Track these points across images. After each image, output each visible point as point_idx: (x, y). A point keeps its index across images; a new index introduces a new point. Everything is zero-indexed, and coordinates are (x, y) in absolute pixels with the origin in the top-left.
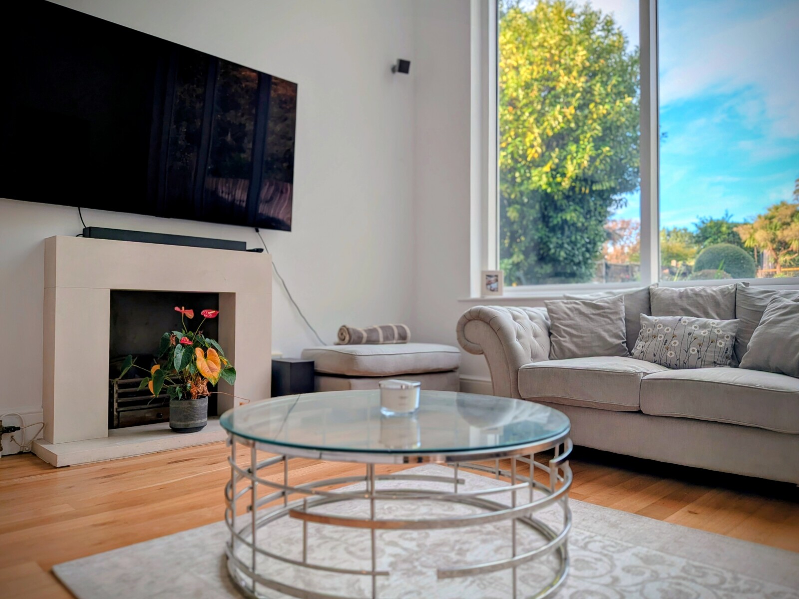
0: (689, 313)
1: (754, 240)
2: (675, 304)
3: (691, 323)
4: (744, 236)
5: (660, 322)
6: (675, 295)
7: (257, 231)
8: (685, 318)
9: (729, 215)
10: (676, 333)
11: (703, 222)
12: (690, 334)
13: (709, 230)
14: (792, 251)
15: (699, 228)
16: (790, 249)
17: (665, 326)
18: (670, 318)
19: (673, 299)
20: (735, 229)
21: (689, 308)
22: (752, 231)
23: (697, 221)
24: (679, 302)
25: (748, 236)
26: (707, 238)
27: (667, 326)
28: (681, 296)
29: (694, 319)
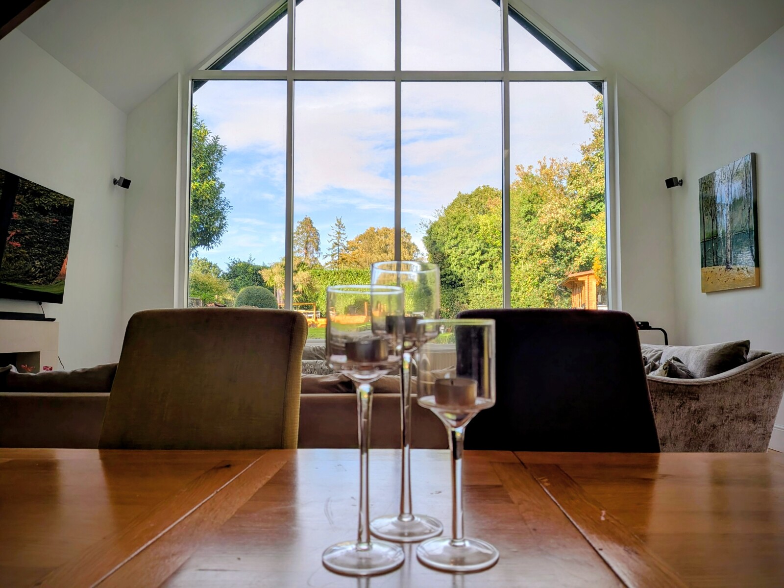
0: (319, 358)
1: (273, 281)
2: (312, 354)
3: (322, 363)
4: (266, 278)
5: (308, 363)
6: (312, 349)
7: (40, 304)
8: (318, 361)
9: (252, 259)
10: (315, 368)
11: (234, 263)
12: (321, 368)
13: (239, 269)
14: (298, 291)
15: (231, 268)
16: (297, 290)
17: (310, 365)
18: (312, 361)
19: (311, 351)
20: (259, 272)
21: (319, 356)
22: (271, 274)
23: (229, 262)
24: (313, 352)
25: (269, 278)
26: (237, 276)
27: (311, 365)
28: (314, 349)
29: (323, 361)
